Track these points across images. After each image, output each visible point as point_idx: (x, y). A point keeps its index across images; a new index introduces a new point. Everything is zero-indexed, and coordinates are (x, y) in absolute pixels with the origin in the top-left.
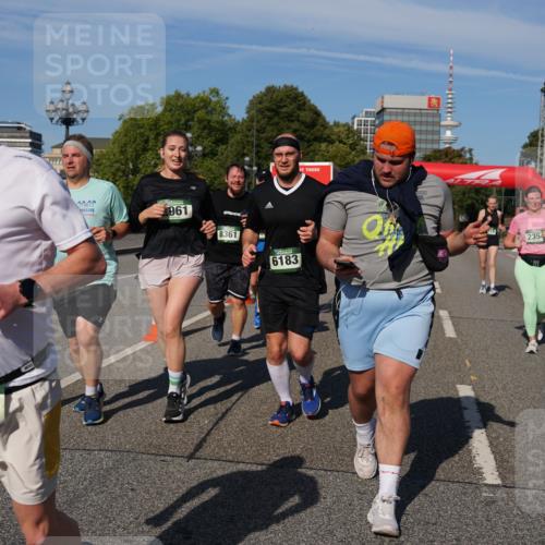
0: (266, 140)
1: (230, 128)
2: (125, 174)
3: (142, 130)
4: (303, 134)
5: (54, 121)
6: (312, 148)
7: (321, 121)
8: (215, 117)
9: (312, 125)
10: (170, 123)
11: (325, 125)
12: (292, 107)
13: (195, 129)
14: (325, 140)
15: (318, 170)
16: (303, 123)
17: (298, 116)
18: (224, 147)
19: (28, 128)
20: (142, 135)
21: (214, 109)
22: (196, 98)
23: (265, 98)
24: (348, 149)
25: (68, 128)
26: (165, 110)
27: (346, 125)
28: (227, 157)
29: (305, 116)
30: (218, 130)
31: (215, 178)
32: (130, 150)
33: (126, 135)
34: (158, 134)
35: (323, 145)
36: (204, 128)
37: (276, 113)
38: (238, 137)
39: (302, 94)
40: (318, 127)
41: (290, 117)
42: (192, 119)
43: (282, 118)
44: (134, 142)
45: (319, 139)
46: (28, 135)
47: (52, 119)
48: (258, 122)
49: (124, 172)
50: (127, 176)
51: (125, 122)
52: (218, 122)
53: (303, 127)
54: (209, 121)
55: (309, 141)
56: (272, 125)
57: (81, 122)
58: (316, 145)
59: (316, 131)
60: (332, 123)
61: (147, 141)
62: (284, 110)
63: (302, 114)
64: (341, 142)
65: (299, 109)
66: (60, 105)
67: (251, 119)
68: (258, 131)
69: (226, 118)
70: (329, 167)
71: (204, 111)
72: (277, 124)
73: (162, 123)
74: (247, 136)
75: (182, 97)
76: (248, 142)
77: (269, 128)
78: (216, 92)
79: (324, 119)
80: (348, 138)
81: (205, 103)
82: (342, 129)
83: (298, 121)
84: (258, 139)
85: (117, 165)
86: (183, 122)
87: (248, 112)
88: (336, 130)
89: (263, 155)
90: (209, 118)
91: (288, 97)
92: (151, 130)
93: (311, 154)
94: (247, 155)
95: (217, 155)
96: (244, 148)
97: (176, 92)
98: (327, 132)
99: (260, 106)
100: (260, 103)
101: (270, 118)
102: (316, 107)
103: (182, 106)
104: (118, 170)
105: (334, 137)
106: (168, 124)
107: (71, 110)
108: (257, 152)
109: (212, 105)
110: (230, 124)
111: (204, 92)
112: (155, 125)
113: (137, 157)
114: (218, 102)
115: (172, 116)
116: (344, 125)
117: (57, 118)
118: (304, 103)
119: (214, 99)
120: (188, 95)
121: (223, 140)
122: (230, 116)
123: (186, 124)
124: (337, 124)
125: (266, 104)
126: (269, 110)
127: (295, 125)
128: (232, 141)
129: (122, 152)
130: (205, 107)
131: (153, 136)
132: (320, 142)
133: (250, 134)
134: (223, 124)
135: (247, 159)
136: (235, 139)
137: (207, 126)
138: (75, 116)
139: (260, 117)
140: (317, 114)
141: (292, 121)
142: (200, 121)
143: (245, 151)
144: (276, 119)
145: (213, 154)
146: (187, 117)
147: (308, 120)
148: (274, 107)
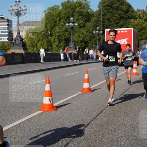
0: (107, 19)
1: (91, 15)
2: (47, 36)
3: (54, 17)
4: (123, 15)
5: (13, 14)
6: (127, 21)
7: (131, 9)
8: (84, 10)
9: (127, 11)
10: (65, 14)
11: (133, 11)
12: (118, 4)
13: (76, 16)
14: (133, 18)
15: (127, 31)
16: (123, 11)
17: (121, 8)
18: (89, 23)
19: (6, 18)
20: (53, 19)
21: (84, 7)
22: (76, 2)
24: (144, 21)
25: (18, 18)
26: (63, 8)
28: (90, 27)
29: (124, 8)
30: (86, 16)
31: (85, 37)
32: (48, 26)
33: (47, 20)
34: (60, 19)
35: (132, 20)
36: (80, 15)
37: (111, 7)
38: (95, 18)
40: (130, 12)
41: (117, 9)
42: (75, 12)
43: (114, 10)
44: (50, 23)
45: (130, 18)
46: (6, 21)
47: (11, 14)
48: (103, 11)
49: (46, 35)
50: (48, 37)
51: (46, 14)
52: (85, 12)
53: (123, 13)
54: (82, 12)
55: (126, 19)
56: (110, 12)
57: (24, 14)
58: (129, 20)
59: (129, 14)
60: (136, 10)
61: (56, 22)
62: (115, 5)
63: (123, 7)
64: (140, 18)
65: (121, 4)
67: (100, 10)
68: (103, 15)
69: (89, 10)
70: (131, 30)
71: (79, 7)
72: (112, 12)
73: (62, 14)
74: (98, 18)
75: (70, 2)
76: (99, 20)
77: (108, 14)
79: (133, 9)
80: (144, 16)
81: (80, 4)
82: (141, 12)
83: (121, 10)
84: (103, 19)
85: (43, 33)
86: (71, 13)
87: (99, 7)
88: (138, 13)
89: (105, 26)
90: (82, 11)
92: (57, 17)
93: (127, 24)
94: (99, 26)
95: (85, 27)
96: (97, 23)
98: (134, 14)
99: (104, 4)
100: (104, 3)
101: (108, 9)
102: (129, 3)
103: (70, 6)
104: (44, 34)
108: (103, 25)
109: (83, 5)
110: (91, 13)
112: (59, 15)
113: (52, 29)
114: (86, 3)
115: (66, 11)
116: (142, 11)
117: (13, 13)
118: (124, 2)
119: (84, 2)
120: (73, 1)
121: (88, 20)
122: (91, 9)
123: (72, 14)
124: (138, 10)
125: (106, 3)
126: (108, 6)
127: (120, 12)
128: (92, 20)
129: (45, 27)
131: (58, 20)
132: (131, 19)
133: (100, 17)
134: (88, 13)
135: (98, 28)
137: (81, 14)
138: (21, 12)
139: (104, 9)
140: (130, 6)
141: (118, 10)
142: (78, 12)
143: (98, 25)
144: (111, 10)
145: (84, 26)
146: (73, 11)
147: (125, 9)
148: (110, 4)
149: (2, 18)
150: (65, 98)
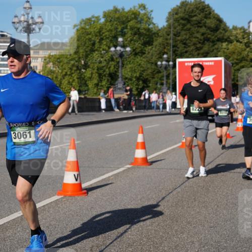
0: (181, 41)
1: (154, 33)
2: (78, 68)
3: (90, 36)
4: (209, 36)
6: (216, 46)
7: (222, 26)
8: (143, 26)
9: (216, 29)
10: (110, 31)
11: (226, 29)
12: (200, 16)
13: (129, 35)
14: (226, 40)
15: (213, 63)
16: (209, 28)
17: (205, 23)
18: (150, 47)
19: (9, 36)
20: (90, 40)
21: (142, 20)
22: (129, 11)
23: (180, 10)
24: (244, 47)
26: (106, 21)
27: (242, 28)
28: (152, 55)
29: (210, 23)
30: (146, 35)
32: (81, 51)
33: (78, 40)
34: (102, 39)
35: (224, 45)
36: (135, 34)
37: (189, 21)
38: (160, 40)
39: (208, 6)
40: (221, 31)
41: (199, 24)
42: (126, 28)
43: (193, 25)
44: (84, 45)
45: (221, 40)
46: (9, 40)
47: (17, 29)
48: (175, 28)
49: (77, 67)
50: (80, 70)
51: (78, 30)
52: (144, 29)
53: (208, 31)
54: (139, 29)
55: (213, 42)
58: (219, 45)
59: (219, 34)
61: (94, 44)
62: (194, 18)
63: (208, 21)
64: (238, 41)
65: (206, 17)
66: (22, 19)
67: (169, 27)
68: (175, 35)
69: (151, 26)
70: (221, 61)
71: (134, 21)
72: (189, 29)
73: (104, 31)
74: (167, 39)
75: (119, 11)
76: (167, 43)
77: (183, 33)
78: (143, 7)
79: (225, 25)
80: (244, 38)
81: (135, 15)
82: (239, 31)
83: (205, 27)
84: (175, 41)
85: (72, 62)
86: (119, 30)
87: (167, 21)
88: (234, 32)
89: (179, 53)
90: (139, 26)
91: (197, 8)
92: (96, 36)
93: (215, 51)
94: (167, 53)
95: (144, 53)
96: (165, 48)
97: (114, 7)
98: (227, 34)
99: (177, 16)
100: (176, 14)
101: (184, 25)
102: (218, 16)
103: (118, 18)
104: (73, 65)
105: (232, 38)
106: (108, 31)
107: (31, 22)
108: (174, 52)
109: (140, 16)
110: (154, 31)
111: (134, 7)
112: (100, 32)
113: (87, 56)
114: (145, 14)
115: (111, 26)
116: (241, 29)
118: (210, 13)
119: (142, 12)
120: (123, 9)
121: (149, 43)
122: (154, 24)
123: (122, 31)
124: (235, 28)
125: (181, 15)
126: (182, 19)
127: (203, 30)
128: (155, 43)
130: (136, 18)
131: (98, 40)
132: (222, 42)
133: (169, 37)
134: (149, 30)
135: (165, 56)
136: (158, 41)
137: (137, 32)
139: (176, 24)
140: (220, 21)
141: (201, 27)
142: (132, 29)
143: (166, 50)
144: (188, 26)
145: (142, 53)
146: (123, 26)
147: (213, 26)
148: (187, 16)
149: (3, 36)
150: (104, 174)
